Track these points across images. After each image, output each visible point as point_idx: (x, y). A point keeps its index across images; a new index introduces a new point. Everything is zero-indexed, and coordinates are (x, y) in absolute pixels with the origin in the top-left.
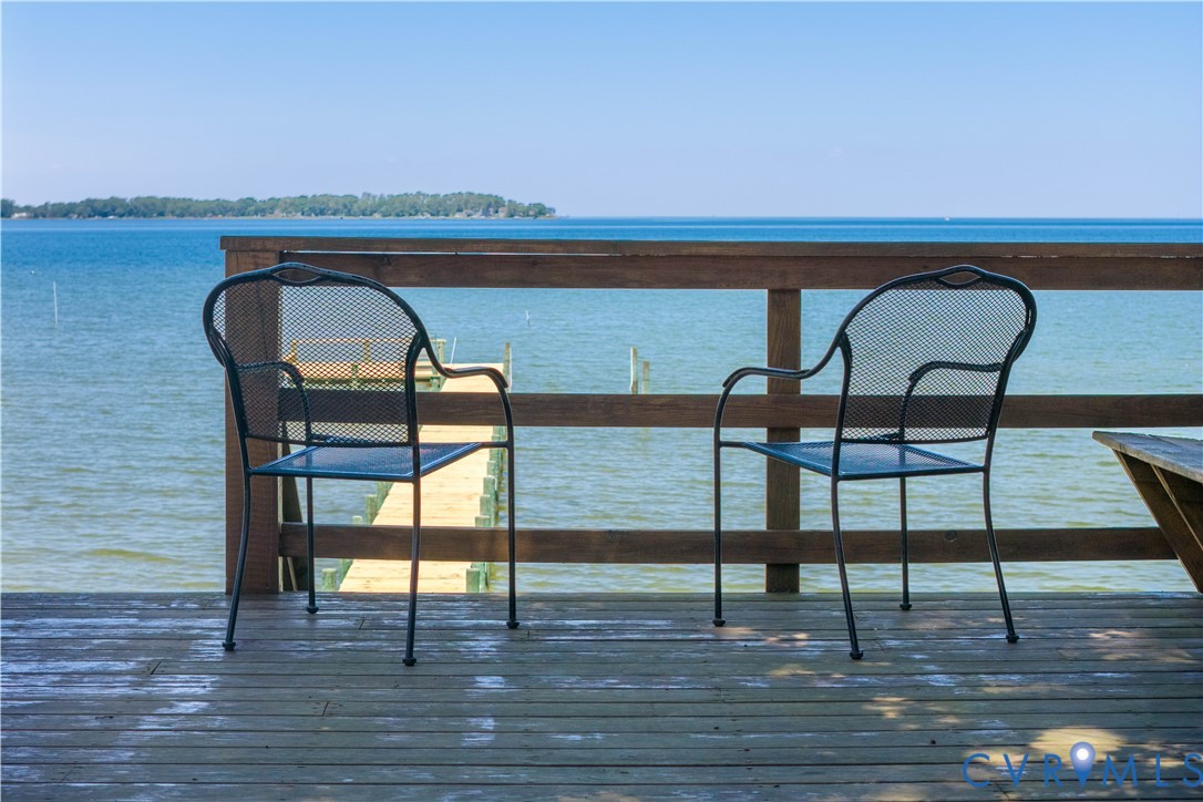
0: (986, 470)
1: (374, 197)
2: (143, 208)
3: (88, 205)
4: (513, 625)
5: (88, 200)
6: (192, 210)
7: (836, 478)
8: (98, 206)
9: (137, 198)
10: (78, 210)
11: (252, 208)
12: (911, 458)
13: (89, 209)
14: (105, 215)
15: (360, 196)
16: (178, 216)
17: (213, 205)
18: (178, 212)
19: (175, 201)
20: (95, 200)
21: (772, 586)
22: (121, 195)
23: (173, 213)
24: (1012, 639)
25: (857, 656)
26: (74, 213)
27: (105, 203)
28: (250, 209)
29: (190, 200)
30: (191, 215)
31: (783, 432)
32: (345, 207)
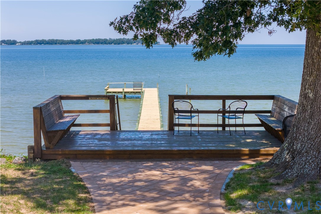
0: (243, 118)
1: (112, 39)
2: (51, 42)
3: (36, 41)
4: (199, 133)
5: (36, 40)
6: (64, 42)
7: (229, 119)
8: (39, 42)
9: (49, 40)
10: (33, 43)
11: (80, 42)
12: (236, 117)
13: (36, 42)
14: (41, 44)
15: (108, 39)
16: (60, 44)
17: (69, 41)
18: (60, 43)
19: (59, 40)
20: (38, 40)
21: (223, 130)
22: (45, 39)
23: (59, 43)
24: (245, 134)
25: (231, 135)
26: (32, 43)
27: (41, 41)
28: (79, 42)
29: (63, 40)
30: (63, 44)
31: (224, 114)
32: (104, 42)
